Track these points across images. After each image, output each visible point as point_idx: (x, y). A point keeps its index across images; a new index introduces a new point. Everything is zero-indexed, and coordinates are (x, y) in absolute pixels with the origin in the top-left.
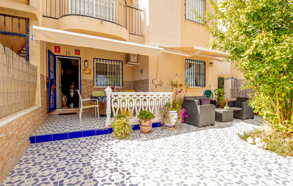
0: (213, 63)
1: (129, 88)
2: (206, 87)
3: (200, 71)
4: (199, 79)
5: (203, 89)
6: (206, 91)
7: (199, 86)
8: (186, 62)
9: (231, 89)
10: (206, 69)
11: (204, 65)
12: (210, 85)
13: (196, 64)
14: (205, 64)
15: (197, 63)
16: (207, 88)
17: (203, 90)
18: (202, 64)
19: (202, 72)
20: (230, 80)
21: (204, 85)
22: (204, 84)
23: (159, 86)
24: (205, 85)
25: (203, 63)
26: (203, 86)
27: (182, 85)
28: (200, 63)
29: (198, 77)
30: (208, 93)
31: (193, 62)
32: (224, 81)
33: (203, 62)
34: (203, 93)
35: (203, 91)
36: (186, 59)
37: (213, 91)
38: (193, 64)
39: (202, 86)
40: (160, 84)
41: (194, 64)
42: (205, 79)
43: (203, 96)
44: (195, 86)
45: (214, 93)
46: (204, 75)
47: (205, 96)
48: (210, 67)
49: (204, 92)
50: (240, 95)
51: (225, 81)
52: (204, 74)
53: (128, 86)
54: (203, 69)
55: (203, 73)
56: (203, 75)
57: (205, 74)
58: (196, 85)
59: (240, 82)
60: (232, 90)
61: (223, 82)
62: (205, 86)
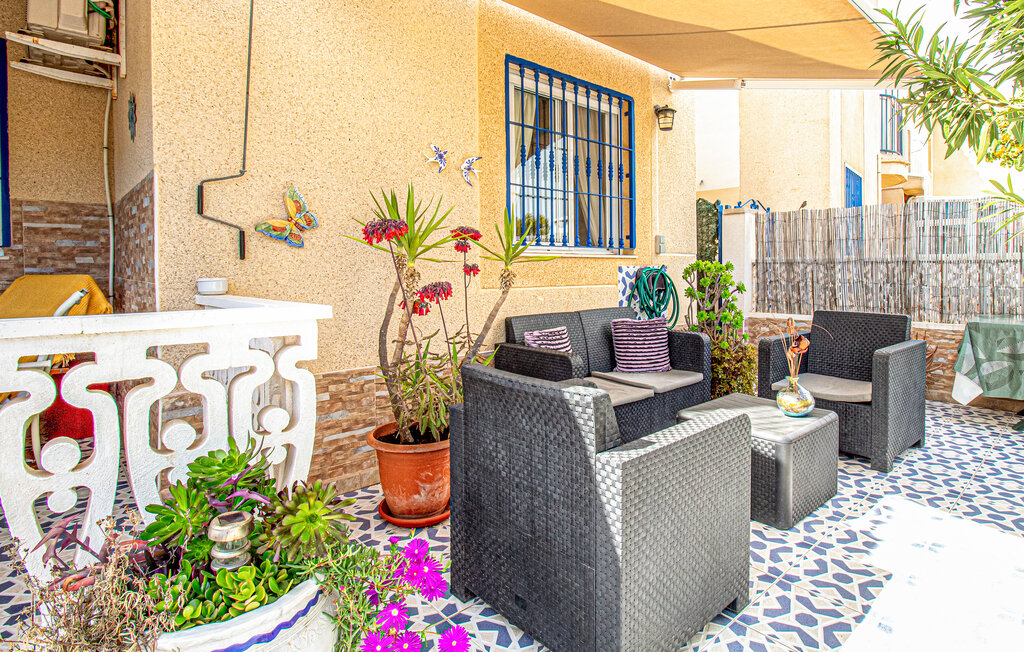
0: (673, 111)
1: (79, 260)
2: (635, 251)
3: (602, 155)
4: (595, 200)
5: (619, 263)
6: (638, 276)
7: (600, 245)
8: (515, 79)
9: (756, 264)
10: (637, 143)
11: (625, 119)
12: (658, 239)
13: (576, 106)
14: (629, 114)
15: (582, 101)
16: (644, 257)
17: (620, 269)
18: (615, 110)
19: (613, 156)
20: (749, 216)
21: (626, 242)
22: (626, 232)
23: (282, 246)
24: (631, 237)
25: (620, 104)
26: (621, 244)
27: (476, 236)
28: (605, 107)
29: (594, 190)
30: (652, 287)
31: (557, 93)
32: (719, 223)
33: (620, 97)
34: (621, 286)
35: (621, 276)
36: (509, 59)
37: (675, 275)
38: (558, 106)
39: (616, 244)
40: (289, 226)
41: (564, 103)
42: (632, 204)
43: (625, 304)
44: (576, 245)
45: (681, 286)
46: (626, 180)
47: (636, 305)
48: (658, 134)
49: (628, 281)
50: (802, 293)
51: (725, 219)
52: (626, 170)
53: (67, 243)
54: (619, 141)
55: (620, 169)
56: (620, 178)
57: (630, 176)
58: (584, 239)
59: (800, 222)
60: (762, 267)
61: (713, 226)
62: (632, 246)
